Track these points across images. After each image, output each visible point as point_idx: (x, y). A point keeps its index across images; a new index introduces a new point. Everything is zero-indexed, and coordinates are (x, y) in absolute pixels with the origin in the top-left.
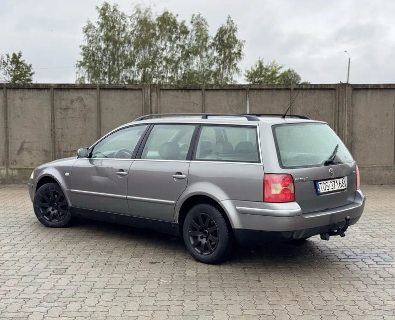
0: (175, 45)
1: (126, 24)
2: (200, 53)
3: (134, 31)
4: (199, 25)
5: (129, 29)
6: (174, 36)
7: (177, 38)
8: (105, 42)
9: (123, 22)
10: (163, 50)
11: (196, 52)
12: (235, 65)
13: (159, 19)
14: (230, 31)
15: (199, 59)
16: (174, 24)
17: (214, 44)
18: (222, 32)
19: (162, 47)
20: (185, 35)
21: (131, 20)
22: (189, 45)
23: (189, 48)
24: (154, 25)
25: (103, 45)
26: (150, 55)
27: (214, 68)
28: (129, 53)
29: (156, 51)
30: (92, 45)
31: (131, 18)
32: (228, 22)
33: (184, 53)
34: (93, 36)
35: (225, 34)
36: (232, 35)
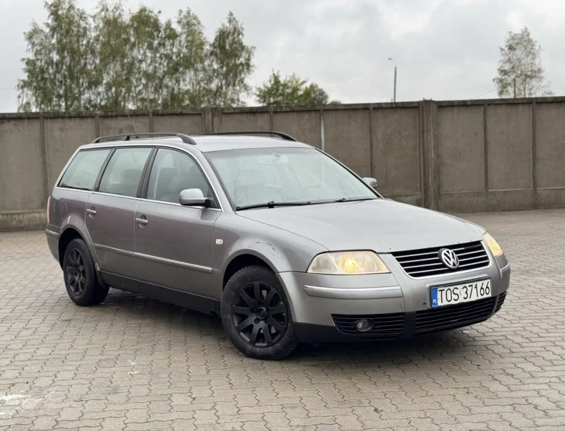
0: (158, 55)
1: (87, 26)
2: (193, 65)
3: (99, 36)
4: (190, 23)
5: (93, 34)
6: (156, 42)
7: (160, 45)
8: (57, 54)
9: (83, 24)
10: (141, 61)
12: (242, 81)
13: (134, 19)
14: (234, 33)
15: (192, 73)
16: (156, 25)
17: (212, 53)
18: (222, 35)
19: (140, 57)
20: (171, 41)
21: (94, 20)
22: (178, 54)
23: (178, 58)
24: (128, 26)
25: (56, 57)
26: (123, 70)
27: (213, 86)
28: (93, 67)
29: (132, 64)
30: (39, 57)
31: (94, 18)
32: (230, 21)
33: (171, 65)
34: (40, 44)
35: (228, 37)
36: (236, 39)
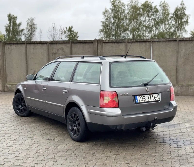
0: (151, 19)
1: (125, 9)
2: (164, 22)
3: (129, 12)
4: (164, 7)
5: (127, 12)
6: (150, 14)
7: (152, 15)
8: (113, 19)
9: (123, 8)
10: (144, 21)
11: (162, 21)
12: (184, 28)
13: (142, 5)
14: (182, 9)
15: (164, 26)
16: (151, 7)
17: (172, 17)
18: (177, 10)
19: (144, 20)
20: (156, 13)
21: (127, 6)
22: (158, 18)
23: (158, 20)
24: (140, 8)
25: (113, 21)
26: (137, 25)
27: (172, 30)
28: (126, 24)
29: (141, 23)
30: (107, 21)
31: (127, 5)
32: (181, 5)
33: (155, 23)
34: (107, 16)
35: (179, 11)
36: (183, 12)
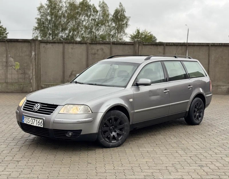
0: (90, 19)
1: (63, 6)
2: (104, 24)
3: (67, 10)
4: (104, 6)
5: (64, 9)
6: (89, 13)
8: (50, 16)
9: (61, 5)
13: (80, 4)
14: (121, 11)
15: (104, 27)
17: (112, 19)
18: (117, 12)
19: (83, 20)
20: (96, 13)
21: (65, 4)
22: (99, 19)
24: (78, 7)
25: (49, 18)
26: (76, 24)
27: (112, 33)
29: (79, 22)
30: (42, 17)
31: (65, 2)
32: (120, 6)
33: (95, 23)
34: (43, 12)
35: (119, 13)
36: (123, 14)
